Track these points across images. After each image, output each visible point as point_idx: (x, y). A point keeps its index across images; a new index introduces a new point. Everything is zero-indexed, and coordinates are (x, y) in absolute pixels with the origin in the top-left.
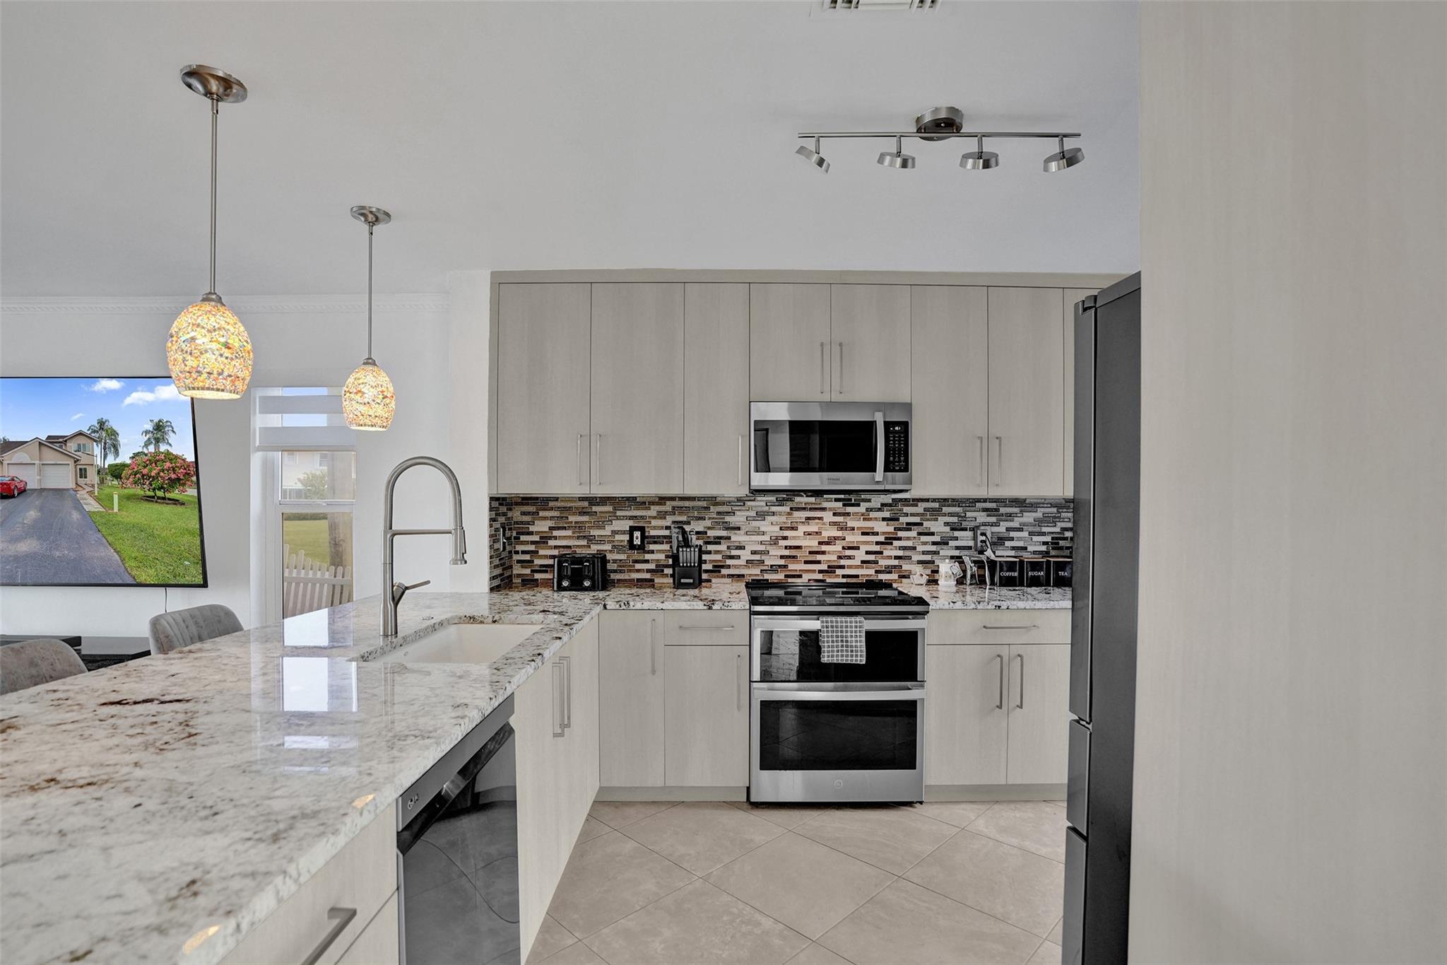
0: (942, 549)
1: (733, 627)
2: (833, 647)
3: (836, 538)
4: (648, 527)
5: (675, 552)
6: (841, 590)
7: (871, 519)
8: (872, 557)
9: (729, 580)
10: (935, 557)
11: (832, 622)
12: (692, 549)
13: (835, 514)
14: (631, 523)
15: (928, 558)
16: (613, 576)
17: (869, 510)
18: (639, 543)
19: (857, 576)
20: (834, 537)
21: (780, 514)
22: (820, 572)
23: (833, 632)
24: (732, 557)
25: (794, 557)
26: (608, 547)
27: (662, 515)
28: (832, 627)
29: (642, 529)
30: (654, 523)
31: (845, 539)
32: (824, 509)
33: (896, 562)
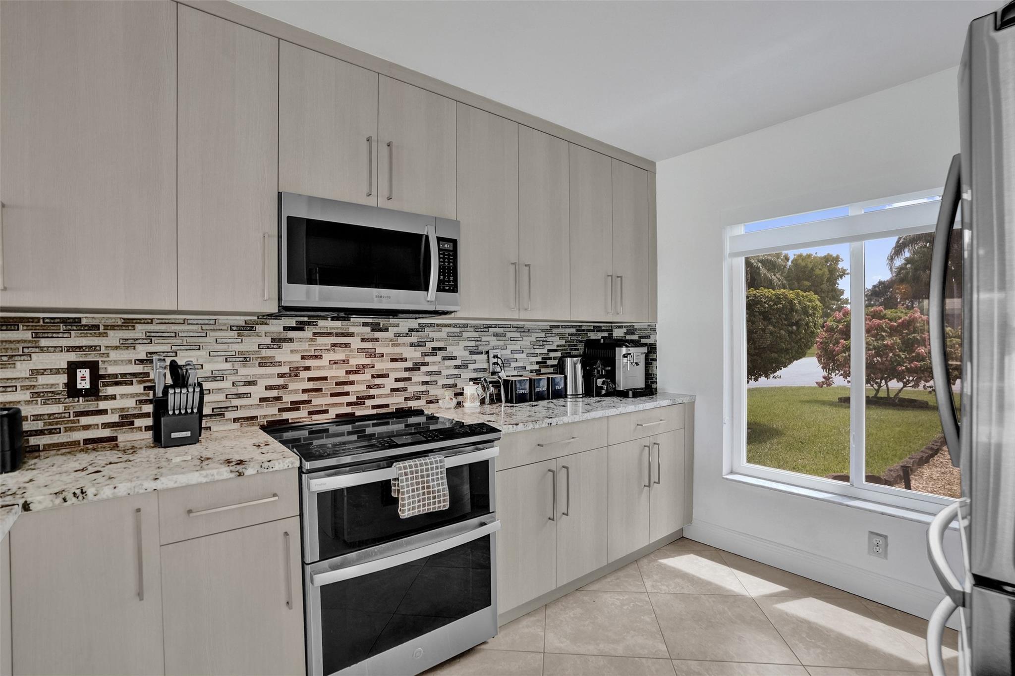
0: (463, 372)
1: (275, 495)
2: (413, 497)
3: (364, 366)
4: (104, 362)
5: (161, 395)
6: (371, 422)
7: (399, 344)
8: (400, 385)
9: (237, 425)
10: (458, 381)
11: (410, 467)
12: (191, 390)
13: (363, 340)
14: (73, 357)
15: (451, 381)
16: (33, 441)
17: (398, 335)
18: (88, 386)
19: (387, 406)
20: (363, 365)
21: (301, 340)
22: (349, 404)
23: (412, 478)
24: (239, 396)
25: (320, 390)
26: (23, 396)
27: (128, 345)
28: (412, 473)
29: (93, 367)
30: (114, 355)
31: (374, 367)
32: (351, 335)
33: (424, 388)
